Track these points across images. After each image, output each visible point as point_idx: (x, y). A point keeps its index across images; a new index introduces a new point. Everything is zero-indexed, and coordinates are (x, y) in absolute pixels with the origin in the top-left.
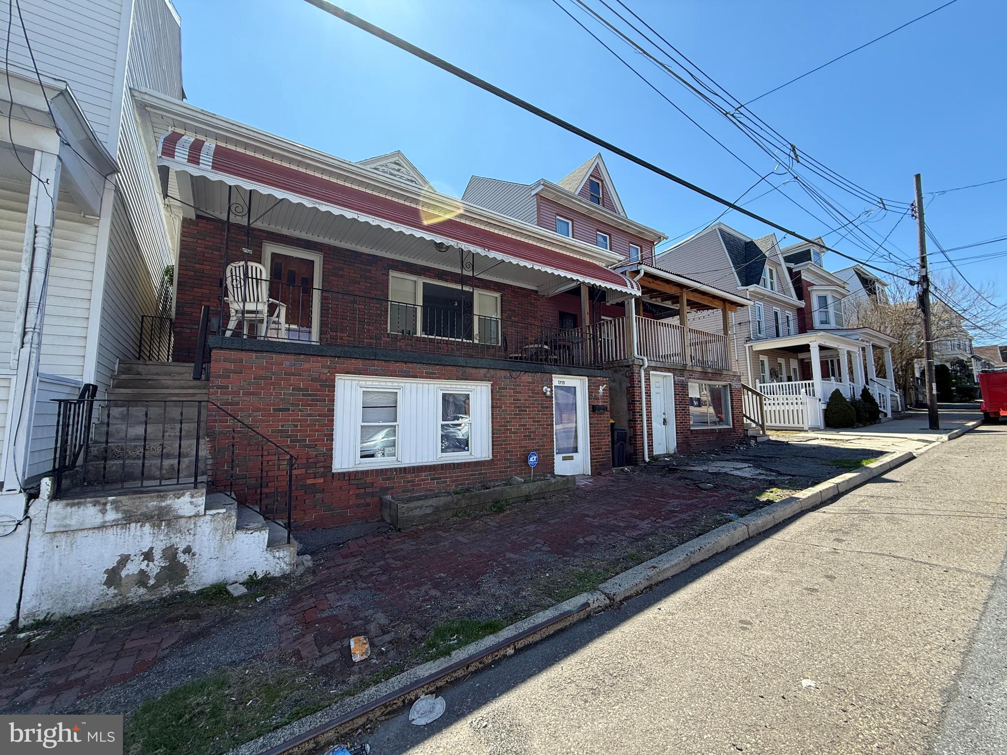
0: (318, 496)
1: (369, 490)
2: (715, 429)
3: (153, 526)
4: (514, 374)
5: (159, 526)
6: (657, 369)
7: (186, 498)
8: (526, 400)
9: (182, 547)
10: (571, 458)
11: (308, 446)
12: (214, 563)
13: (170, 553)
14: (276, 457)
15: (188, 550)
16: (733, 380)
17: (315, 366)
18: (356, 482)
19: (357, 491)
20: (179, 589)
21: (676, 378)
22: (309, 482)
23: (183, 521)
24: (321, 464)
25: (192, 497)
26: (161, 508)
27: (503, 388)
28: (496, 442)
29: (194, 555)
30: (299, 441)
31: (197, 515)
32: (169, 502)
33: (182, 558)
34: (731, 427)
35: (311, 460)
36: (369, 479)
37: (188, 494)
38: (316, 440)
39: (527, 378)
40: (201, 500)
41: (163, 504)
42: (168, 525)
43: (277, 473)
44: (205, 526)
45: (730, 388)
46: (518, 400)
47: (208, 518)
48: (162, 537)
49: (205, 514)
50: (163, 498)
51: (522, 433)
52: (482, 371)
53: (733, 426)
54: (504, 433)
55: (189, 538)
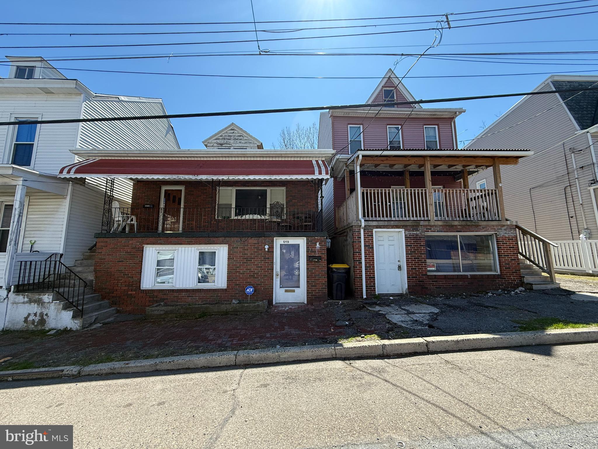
0: (133, 299)
1: (155, 299)
2: (467, 276)
3: (38, 304)
4: (243, 239)
5: (39, 305)
6: (382, 227)
7: (46, 296)
8: (252, 254)
9: (45, 313)
10: (294, 291)
11: (130, 277)
12: (54, 321)
13: (42, 315)
14: (117, 281)
15: (47, 315)
16: (501, 229)
17: (134, 242)
18: (149, 294)
19: (150, 299)
20: (43, 328)
21: (407, 233)
22: (129, 293)
23: (46, 304)
24: (134, 285)
25: (48, 295)
26: (39, 298)
27: (235, 248)
28: (230, 278)
29: (48, 316)
30: (126, 275)
31: (49, 302)
32: (42, 297)
33: (45, 317)
34: (499, 273)
35: (130, 283)
36: (155, 294)
37: (47, 294)
38: (133, 275)
39: (253, 241)
40: (51, 297)
41: (40, 297)
42: (42, 305)
43: (117, 288)
44: (52, 306)
45: (496, 237)
46: (245, 254)
47: (53, 304)
48: (39, 309)
49: (52, 302)
50: (40, 295)
51: (248, 274)
52: (221, 239)
53: (501, 272)
54: (234, 274)
55: (47, 310)
